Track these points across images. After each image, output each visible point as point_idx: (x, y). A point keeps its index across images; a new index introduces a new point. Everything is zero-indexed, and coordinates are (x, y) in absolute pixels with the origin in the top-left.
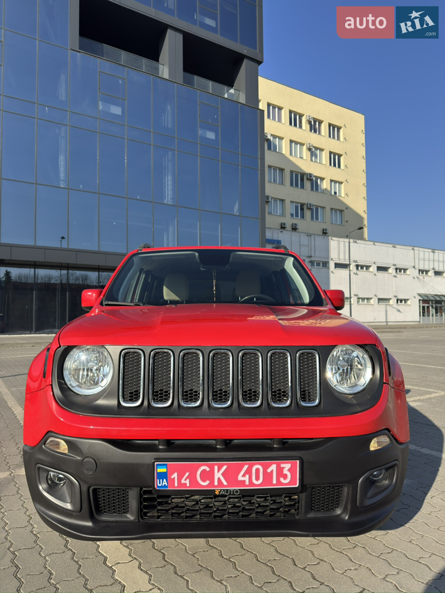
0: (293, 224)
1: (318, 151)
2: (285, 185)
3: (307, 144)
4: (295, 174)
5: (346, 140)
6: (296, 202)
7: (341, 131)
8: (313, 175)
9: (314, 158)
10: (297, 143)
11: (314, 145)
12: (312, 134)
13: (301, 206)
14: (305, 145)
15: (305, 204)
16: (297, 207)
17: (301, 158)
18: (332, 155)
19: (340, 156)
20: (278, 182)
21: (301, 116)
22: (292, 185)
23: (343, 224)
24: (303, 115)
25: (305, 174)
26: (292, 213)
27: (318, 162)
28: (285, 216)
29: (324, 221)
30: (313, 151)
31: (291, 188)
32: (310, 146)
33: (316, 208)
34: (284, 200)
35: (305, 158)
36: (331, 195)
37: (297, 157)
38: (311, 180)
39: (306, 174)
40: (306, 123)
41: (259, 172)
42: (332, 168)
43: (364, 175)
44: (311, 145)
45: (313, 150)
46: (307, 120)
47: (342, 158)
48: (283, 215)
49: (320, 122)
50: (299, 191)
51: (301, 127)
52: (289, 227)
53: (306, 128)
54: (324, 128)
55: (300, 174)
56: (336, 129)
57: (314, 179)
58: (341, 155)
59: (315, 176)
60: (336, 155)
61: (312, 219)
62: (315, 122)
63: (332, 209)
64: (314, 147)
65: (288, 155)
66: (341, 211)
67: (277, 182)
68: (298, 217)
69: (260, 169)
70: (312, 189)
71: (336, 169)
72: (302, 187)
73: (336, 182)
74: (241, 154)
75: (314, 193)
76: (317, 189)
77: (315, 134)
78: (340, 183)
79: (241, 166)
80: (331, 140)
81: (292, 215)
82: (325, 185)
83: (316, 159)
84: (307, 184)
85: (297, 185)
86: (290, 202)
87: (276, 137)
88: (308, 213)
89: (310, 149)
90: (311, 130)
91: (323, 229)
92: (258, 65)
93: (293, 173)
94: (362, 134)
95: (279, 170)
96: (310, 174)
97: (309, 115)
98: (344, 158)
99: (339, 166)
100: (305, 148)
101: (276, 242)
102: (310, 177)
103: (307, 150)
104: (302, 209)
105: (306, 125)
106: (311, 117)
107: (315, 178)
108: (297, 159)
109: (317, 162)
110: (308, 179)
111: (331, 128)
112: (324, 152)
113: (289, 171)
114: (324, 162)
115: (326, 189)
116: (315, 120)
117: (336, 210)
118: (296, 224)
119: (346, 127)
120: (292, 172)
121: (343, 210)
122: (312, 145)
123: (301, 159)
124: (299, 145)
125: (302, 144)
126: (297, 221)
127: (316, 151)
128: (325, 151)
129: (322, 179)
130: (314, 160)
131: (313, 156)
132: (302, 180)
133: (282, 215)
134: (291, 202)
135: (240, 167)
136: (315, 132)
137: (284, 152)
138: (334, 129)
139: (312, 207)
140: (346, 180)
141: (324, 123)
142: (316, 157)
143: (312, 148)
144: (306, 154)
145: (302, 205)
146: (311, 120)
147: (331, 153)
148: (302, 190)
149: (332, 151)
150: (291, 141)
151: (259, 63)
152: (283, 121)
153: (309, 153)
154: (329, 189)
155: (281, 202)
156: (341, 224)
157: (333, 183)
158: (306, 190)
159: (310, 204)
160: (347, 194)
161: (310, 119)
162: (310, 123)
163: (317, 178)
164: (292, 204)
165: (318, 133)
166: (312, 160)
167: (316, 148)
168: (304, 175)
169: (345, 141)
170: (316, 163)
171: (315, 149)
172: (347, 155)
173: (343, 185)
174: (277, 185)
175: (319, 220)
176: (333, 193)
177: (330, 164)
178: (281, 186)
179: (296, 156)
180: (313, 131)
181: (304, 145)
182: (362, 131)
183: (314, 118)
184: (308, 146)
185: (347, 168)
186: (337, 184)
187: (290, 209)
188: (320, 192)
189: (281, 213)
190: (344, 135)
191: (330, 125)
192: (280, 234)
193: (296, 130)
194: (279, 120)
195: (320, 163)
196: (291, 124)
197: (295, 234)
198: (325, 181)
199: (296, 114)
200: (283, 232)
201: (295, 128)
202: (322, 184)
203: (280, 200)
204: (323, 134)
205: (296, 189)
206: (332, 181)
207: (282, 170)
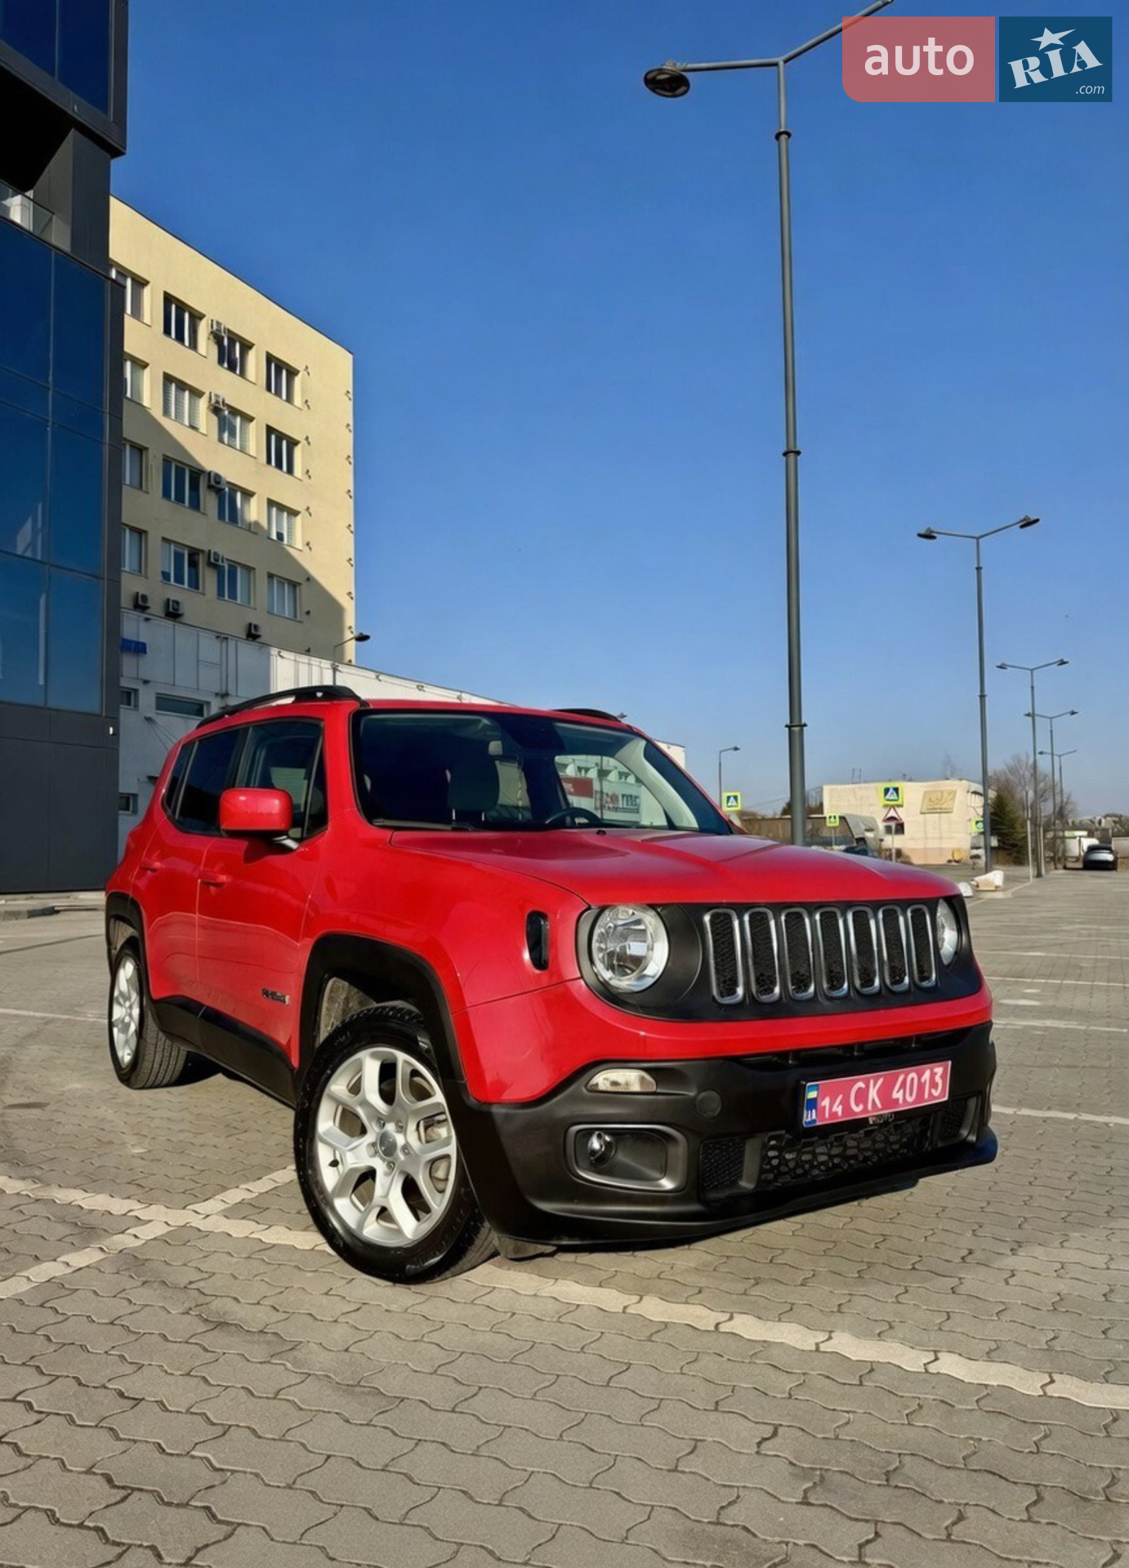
0: (168, 600)
1: (238, 420)
2: (147, 493)
3: (210, 393)
4: (176, 467)
5: (309, 408)
6: (176, 543)
7: (298, 380)
8: (224, 478)
9: (226, 435)
10: (182, 386)
11: (226, 402)
12: (224, 373)
13: (190, 555)
14: (205, 397)
15: (203, 551)
16: (178, 557)
17: (193, 427)
18: (273, 437)
19: (293, 443)
20: (128, 481)
21: (196, 317)
22: (166, 494)
23: (298, 619)
24: (201, 317)
25: (203, 472)
26: (167, 571)
27: (238, 447)
28: (146, 577)
29: (252, 605)
30: (227, 417)
31: (165, 502)
32: (217, 402)
33: (229, 565)
34: (146, 532)
35: (203, 429)
36: (270, 539)
37: (182, 424)
38: (219, 492)
39: (206, 474)
40: (209, 339)
42: (272, 470)
43: (350, 504)
44: (220, 400)
46: (212, 332)
47: (297, 450)
48: (140, 571)
49: (247, 346)
50: (185, 512)
51: (194, 345)
52: (156, 607)
53: (207, 352)
54: (255, 364)
55: (191, 471)
56: (284, 373)
57: (227, 489)
58: (296, 443)
59: (229, 483)
60: (281, 440)
61: (221, 594)
62: (232, 342)
63: (271, 576)
64: (229, 407)
65: (157, 412)
66: (294, 585)
68: (183, 583)
70: (221, 516)
71: (281, 476)
72: (195, 505)
73: (282, 508)
75: (226, 528)
76: (235, 519)
77: (230, 374)
78: (293, 513)
80: (270, 397)
81: (166, 576)
82: (254, 511)
83: (232, 439)
84: (209, 501)
85: (180, 499)
86: (160, 538)
87: (129, 357)
88: (209, 579)
89: (216, 410)
90: (221, 362)
91: (250, 624)
93: (171, 463)
94: (347, 398)
95: (131, 446)
96: (217, 476)
97: (220, 321)
98: (303, 449)
99: (290, 471)
100: (203, 404)
101: (133, 645)
102: (217, 482)
103: (208, 408)
104: (193, 564)
105: (208, 345)
106: (222, 327)
107: (230, 489)
108: (183, 427)
109: (235, 448)
110: (210, 487)
111: (273, 366)
112: (252, 425)
113: (161, 458)
114: (252, 451)
115: (257, 524)
116: (234, 337)
117: (283, 580)
118: (177, 603)
119: (309, 374)
120: (167, 461)
121: (300, 584)
122: (223, 401)
123: (191, 430)
124: (187, 393)
125: (196, 393)
126: (178, 593)
127: (231, 418)
128: (255, 421)
129: (248, 495)
130: (226, 440)
131: (224, 432)
132: (195, 487)
133: (137, 572)
134: (164, 539)
136: (232, 368)
137: (146, 402)
138: (280, 373)
139: (220, 563)
140: (308, 510)
141: (254, 348)
142: (232, 434)
143: (223, 408)
144: (206, 421)
145: (194, 553)
146: (221, 334)
147: (270, 430)
148: (192, 513)
149: (272, 424)
150: (168, 379)
152: (147, 318)
153: (214, 419)
154: (264, 523)
155: (136, 536)
156: (292, 617)
157: (274, 510)
158: (205, 515)
159: (215, 553)
160: (308, 544)
161: (219, 330)
162: (218, 340)
163: (234, 488)
164: (166, 545)
165: (238, 372)
166: (221, 440)
167: (235, 412)
168: (199, 475)
169: (306, 407)
170: (232, 450)
171: (230, 413)
172: (309, 443)
173: (299, 518)
175: (239, 601)
176: (274, 537)
177: (269, 461)
178: (135, 492)
179: (179, 417)
180: (226, 365)
181: (200, 394)
182: (348, 392)
183: (229, 331)
184: (213, 401)
185: (310, 477)
186: (286, 514)
187: (160, 559)
188: (242, 528)
189: (136, 567)
190: (303, 392)
191: (270, 358)
192: (143, 625)
193: (182, 351)
194: (137, 313)
195: (243, 450)
196: (167, 331)
197: (174, 629)
198: (254, 501)
199: (182, 307)
200: (142, 619)
201: (177, 345)
202: (246, 507)
203: (133, 529)
204: (253, 379)
205: (178, 506)
206: (271, 503)
207: (140, 450)
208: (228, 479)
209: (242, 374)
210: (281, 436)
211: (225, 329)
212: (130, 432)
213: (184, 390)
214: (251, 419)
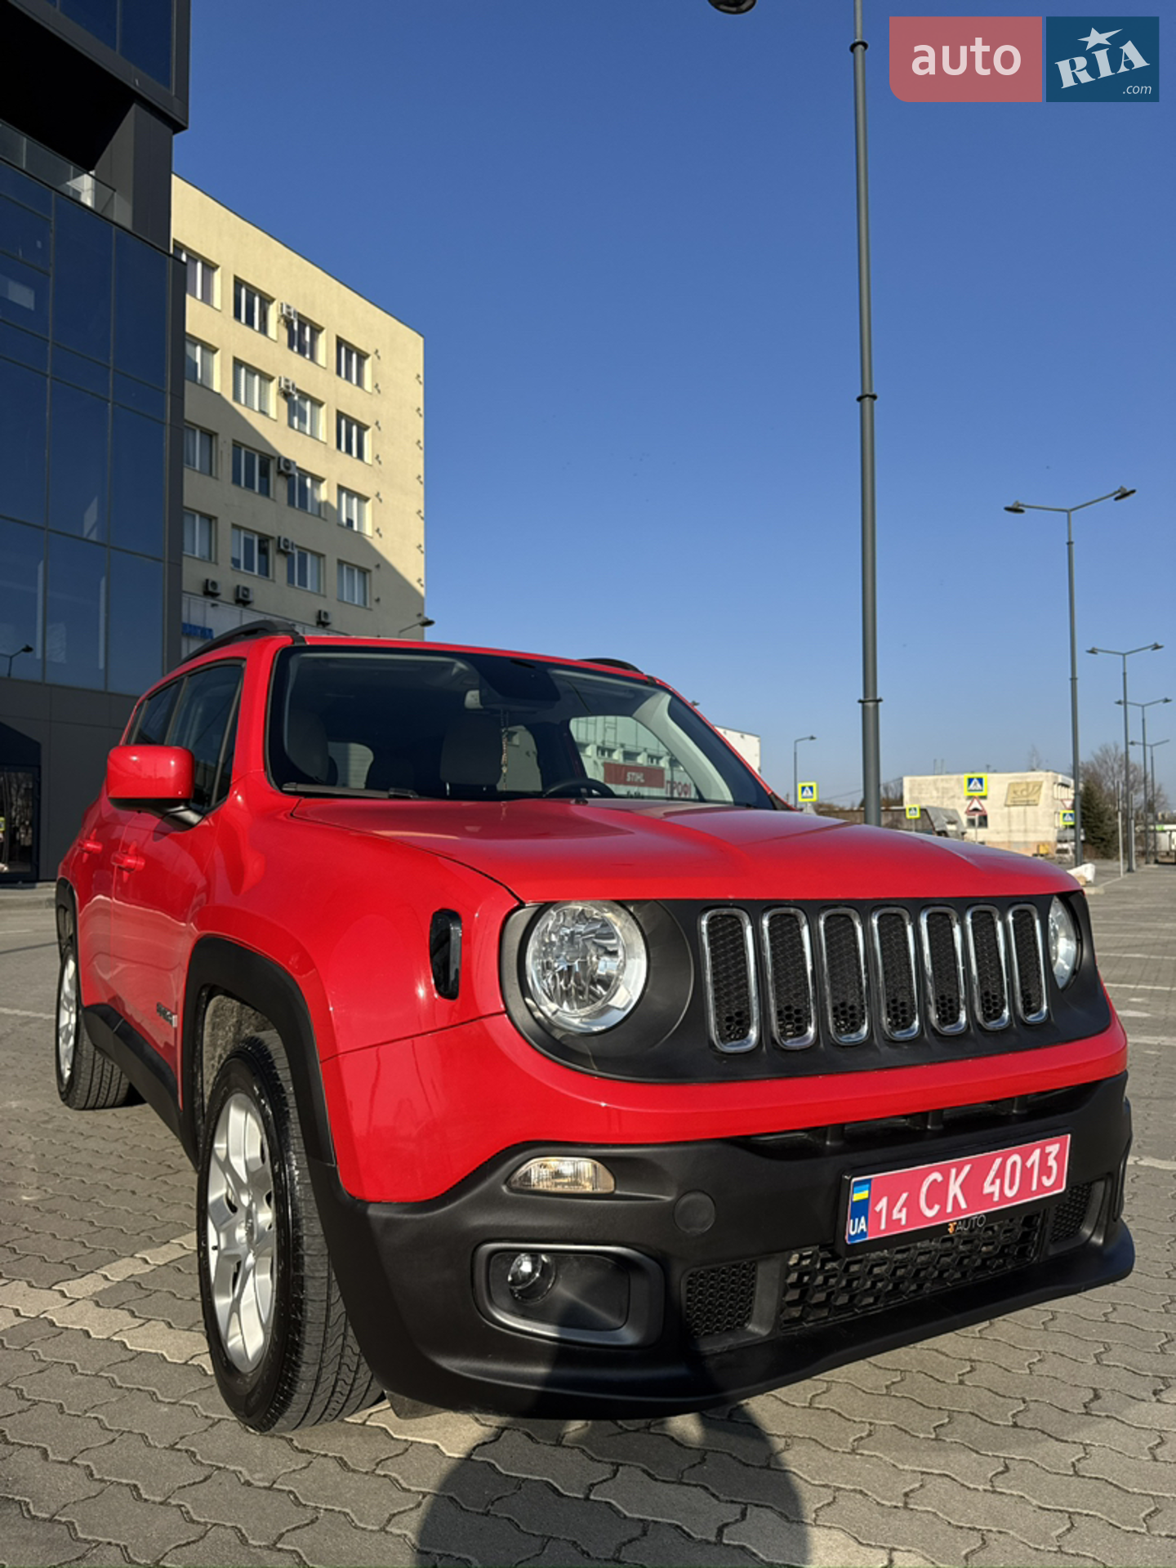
0: (238, 587)
1: (308, 404)
2: (216, 478)
3: (280, 378)
4: (246, 453)
5: (379, 391)
6: (247, 530)
7: (368, 364)
8: (294, 463)
9: (296, 419)
10: (252, 371)
11: (297, 386)
12: (294, 357)
13: (260, 542)
14: (275, 382)
15: (272, 538)
16: (248, 544)
17: (263, 412)
18: (343, 423)
19: (362, 428)
20: (197, 467)
21: (266, 300)
22: (236, 480)
23: (368, 606)
24: (272, 300)
25: (273, 458)
26: (236, 557)
27: (308, 432)
28: (216, 563)
29: (322, 592)
30: (297, 402)
31: (234, 488)
32: (288, 387)
33: (299, 552)
34: (216, 518)
35: (273, 414)
36: (340, 525)
37: (253, 409)
38: (289, 477)
39: (276, 460)
40: (279, 322)
41: (167, 430)
42: (342, 455)
43: (420, 489)
44: (290, 384)
45: (296, 398)
46: (283, 316)
47: (367, 435)
48: (210, 558)
49: (316, 330)
50: (254, 499)
51: (264, 330)
52: (226, 593)
53: (278, 336)
54: (325, 347)
55: (260, 457)
56: (354, 356)
57: (297, 475)
58: (367, 428)
59: (299, 469)
60: (352, 425)
61: (290, 580)
62: (302, 326)
63: (341, 563)
64: (298, 391)
65: (227, 397)
66: (364, 572)
67: (194, 465)
68: (252, 570)
69: (169, 421)
70: (291, 503)
71: (351, 461)
72: (265, 491)
73: (351, 494)
74: (114, 370)
75: (294, 514)
76: (303, 505)
77: (299, 357)
78: (363, 499)
79: (114, 403)
80: (341, 382)
81: (236, 562)
82: (325, 493)
83: (301, 424)
84: (279, 486)
85: (250, 485)
86: (230, 525)
87: (195, 341)
88: (279, 565)
89: (286, 395)
90: (291, 346)
91: (320, 612)
92: (171, 131)
93: (240, 448)
94: (418, 383)
95: (201, 432)
96: (287, 461)
97: (290, 304)
98: (373, 435)
99: (360, 456)
100: (273, 388)
101: (199, 631)
102: (288, 468)
103: (278, 394)
104: (263, 551)
105: (278, 329)
106: (292, 311)
107: (300, 474)
108: (252, 412)
109: (305, 433)
110: (280, 473)
111: (343, 350)
112: (323, 410)
113: (231, 443)
114: (322, 436)
115: (326, 504)
116: (303, 321)
117: (352, 567)
118: (246, 589)
119: (379, 357)
120: (237, 446)
121: (369, 571)
122: (293, 386)
123: (261, 416)
124: (257, 378)
125: (267, 378)
126: (250, 580)
127: (302, 403)
128: (324, 407)
129: (318, 480)
130: (296, 426)
131: (294, 415)
132: (264, 473)
133: (207, 559)
134: (234, 526)
135: (109, 404)
136: (302, 351)
137: (216, 388)
138: (350, 356)
139: (290, 550)
140: (378, 495)
141: (324, 332)
142: (303, 419)
143: (294, 393)
144: (275, 405)
145: (264, 540)
146: (292, 317)
147: (340, 415)
148: (261, 499)
149: (342, 409)
150: (238, 363)
151: (178, 127)
152: (217, 303)
153: (284, 405)
154: (335, 507)
155: (206, 522)
156: (362, 604)
157: (344, 496)
158: (274, 500)
159: (286, 540)
160: (378, 530)
161: (289, 314)
162: (289, 324)
163: (304, 474)
164: (236, 532)
165: (308, 356)
166: (291, 425)
167: (305, 396)
168: (269, 460)
169: (376, 392)
170: (301, 435)
171: (299, 397)
172: (379, 428)
173: (368, 506)
174: (196, 475)
175: (309, 588)
176: (344, 520)
177: (339, 446)
178: (207, 478)
179: (248, 404)
180: (296, 349)
181: (271, 379)
182: (418, 376)
183: (299, 315)
184: (283, 386)
185: (380, 462)
186: (355, 500)
187: (230, 546)
188: (311, 514)
189: (206, 553)
190: (374, 376)
191: (340, 342)
192: (210, 611)
193: (252, 335)
194: (207, 298)
195: (313, 436)
196: (237, 315)
197: (241, 615)
198: (323, 486)
199: (252, 291)
200: (208, 605)
201: (247, 329)
202: (315, 491)
203: (203, 515)
204: (324, 364)
205: (247, 493)
206: (341, 489)
207: (210, 436)
208: (298, 464)
209: (313, 358)
210: (351, 421)
211: (295, 312)
212: (192, 413)
213: (254, 375)
214: (319, 404)
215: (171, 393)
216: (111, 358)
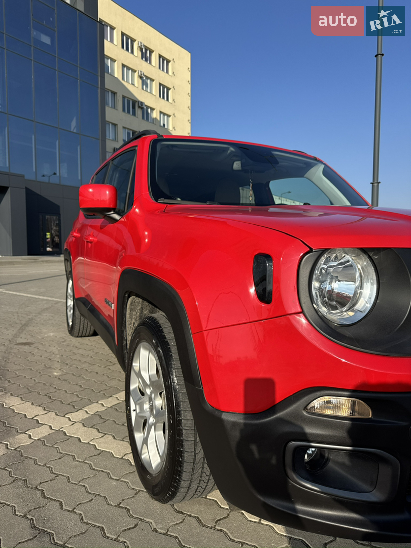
1: (149, 80)
2: (117, 110)
3: (139, 71)
4: (127, 100)
5: (174, 75)
6: (128, 129)
7: (170, 64)
8: (144, 103)
9: (144, 87)
10: (129, 68)
11: (145, 74)
12: (143, 62)
13: (132, 133)
14: (137, 72)
16: (129, 134)
17: (133, 84)
18: (161, 87)
19: (168, 89)
20: (110, 106)
21: (133, 41)
22: (124, 110)
24: (135, 40)
25: (137, 101)
26: (124, 139)
27: (149, 91)
28: (118, 141)
30: (145, 80)
31: (123, 113)
32: (141, 74)
34: (117, 125)
35: (136, 85)
36: (160, 126)
38: (142, 108)
39: (138, 102)
40: (138, 49)
41: (99, 90)
42: (161, 100)
43: (189, 112)
44: (142, 73)
45: (144, 78)
46: (139, 47)
47: (170, 92)
49: (151, 52)
50: (130, 117)
51: (132, 52)
53: (138, 55)
54: (155, 58)
55: (132, 101)
56: (165, 62)
57: (145, 108)
58: (170, 89)
59: (146, 105)
60: (164, 88)
62: (146, 50)
64: (145, 76)
65: (120, 78)
67: (109, 105)
69: (99, 86)
70: (143, 118)
71: (164, 102)
72: (134, 114)
73: (164, 114)
74: (80, 68)
75: (145, 122)
76: (147, 119)
77: (145, 63)
78: (169, 116)
79: (80, 80)
80: (161, 72)
82: (155, 115)
83: (147, 88)
84: (139, 112)
85: (129, 112)
86: (122, 127)
87: (108, 58)
89: (141, 77)
90: (142, 58)
93: (125, 98)
94: (188, 71)
95: (111, 92)
96: (142, 102)
97: (142, 42)
98: (172, 92)
99: (168, 99)
100: (136, 75)
102: (142, 105)
103: (138, 77)
105: (137, 52)
106: (142, 44)
107: (146, 108)
108: (129, 84)
109: (148, 92)
110: (139, 107)
111: (161, 59)
112: (154, 83)
113: (121, 96)
114: (154, 92)
115: (156, 119)
116: (147, 48)
119: (174, 62)
120: (124, 97)
122: (143, 74)
123: (132, 86)
124: (130, 71)
125: (134, 71)
127: (146, 80)
128: (155, 81)
129: (152, 109)
130: (145, 89)
131: (144, 85)
132: (134, 107)
133: (114, 140)
134: (124, 128)
135: (79, 81)
136: (146, 60)
137: (116, 76)
138: (164, 61)
140: (174, 114)
141: (154, 53)
142: (147, 87)
143: (143, 76)
144: (137, 81)
145: (134, 132)
146: (143, 47)
147: (160, 84)
148: (133, 117)
149: (161, 82)
150: (123, 66)
152: (115, 43)
153: (140, 81)
154: (159, 120)
155: (114, 126)
157: (162, 115)
158: (137, 117)
160: (174, 128)
161: (141, 46)
162: (141, 50)
163: (148, 107)
164: (124, 129)
165: (148, 62)
166: (143, 89)
167: (147, 78)
168: (135, 102)
169: (173, 75)
170: (146, 92)
171: (146, 78)
172: (174, 89)
173: (170, 119)
174: (110, 108)
176: (162, 125)
177: (160, 96)
178: (114, 110)
179: (127, 81)
180: (144, 59)
181: (135, 71)
182: (189, 69)
183: (145, 46)
184: (140, 74)
185: (175, 102)
186: (166, 117)
187: (122, 135)
188: (150, 122)
189: (114, 137)
190: (172, 69)
191: (160, 56)
193: (128, 54)
194: (112, 41)
195: (151, 93)
196: (123, 47)
198: (154, 112)
199: (128, 37)
201: (126, 52)
202: (152, 114)
203: (113, 124)
204: (154, 65)
205: (128, 115)
206: (161, 112)
207: (114, 93)
208: (146, 104)
209: (150, 63)
210: (164, 87)
211: (143, 45)
212: (108, 85)
213: (129, 70)
214: (153, 80)
215: (100, 76)
216: (79, 63)
